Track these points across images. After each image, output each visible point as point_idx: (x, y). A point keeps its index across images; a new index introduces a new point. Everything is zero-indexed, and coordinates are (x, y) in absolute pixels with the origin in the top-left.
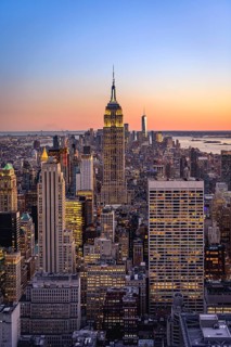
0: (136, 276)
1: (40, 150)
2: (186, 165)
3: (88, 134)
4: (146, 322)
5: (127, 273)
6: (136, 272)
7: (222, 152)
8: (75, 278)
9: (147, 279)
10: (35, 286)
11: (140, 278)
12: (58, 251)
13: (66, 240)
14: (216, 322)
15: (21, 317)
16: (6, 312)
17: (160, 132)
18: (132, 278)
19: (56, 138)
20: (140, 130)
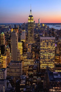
0: (37, 62)
1: (11, 28)
2: (51, 33)
3: (24, 24)
4: (39, 74)
5: (34, 61)
8: (21, 62)
9: (40, 63)
11: (38, 63)
12: (16, 55)
14: (57, 74)
15: (7, 72)
16: (3, 71)
17: (44, 24)
19: (15, 25)
20: (38, 23)
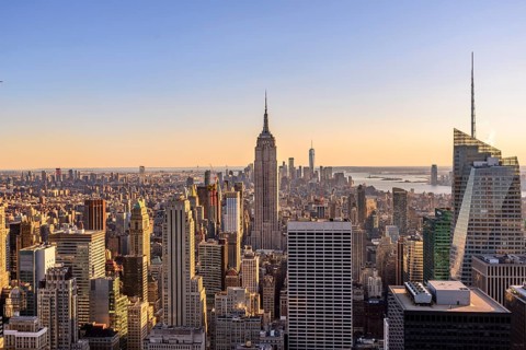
0: (272, 333)
2: (354, 205)
5: (262, 329)
6: (274, 327)
7: (394, 189)
8: (197, 332)
9: (286, 336)
10: (152, 340)
11: (277, 335)
12: (184, 300)
13: (194, 288)
18: (268, 334)
19: (207, 174)
20: (308, 165)
